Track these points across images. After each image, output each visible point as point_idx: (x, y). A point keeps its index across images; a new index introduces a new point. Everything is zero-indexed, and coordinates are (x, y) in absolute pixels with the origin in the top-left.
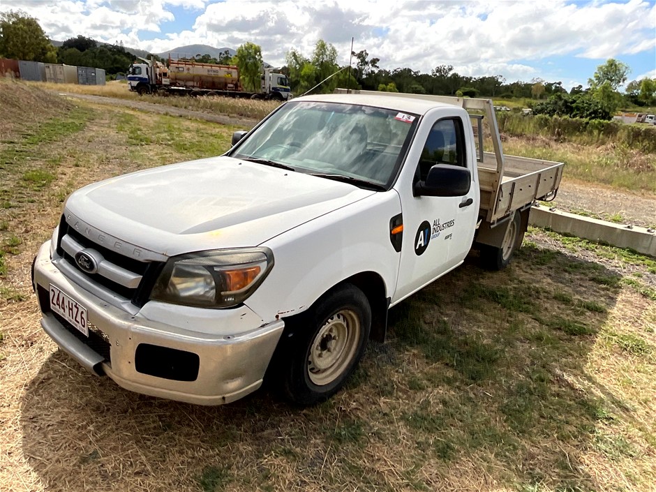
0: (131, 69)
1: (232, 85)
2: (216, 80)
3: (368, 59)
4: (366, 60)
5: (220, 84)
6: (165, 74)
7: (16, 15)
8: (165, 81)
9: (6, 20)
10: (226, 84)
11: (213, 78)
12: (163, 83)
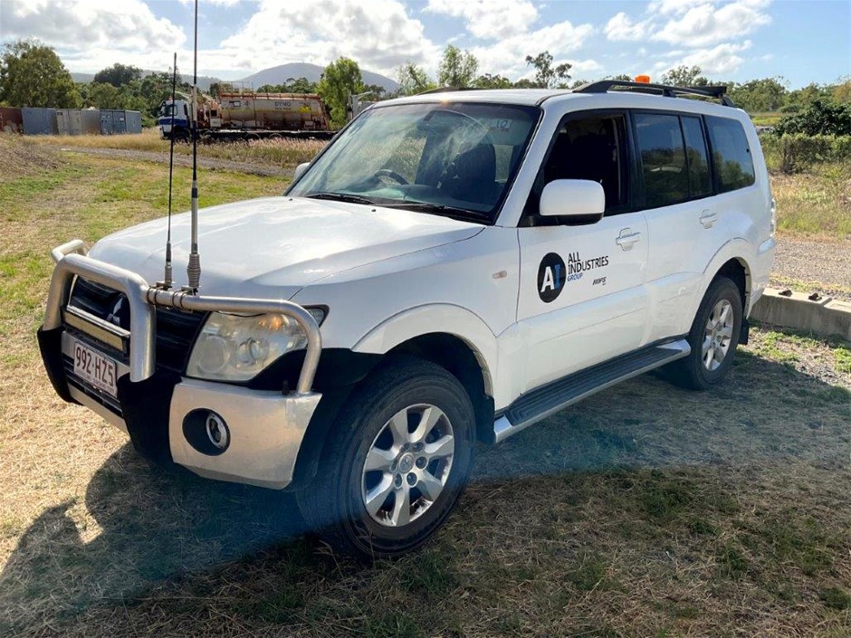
0: (163, 109)
1: (311, 123)
2: (288, 117)
3: (554, 66)
4: (550, 68)
5: (293, 122)
6: (214, 113)
7: (26, 46)
8: (215, 122)
9: (12, 53)
10: (303, 122)
11: (284, 113)
12: (212, 125)
